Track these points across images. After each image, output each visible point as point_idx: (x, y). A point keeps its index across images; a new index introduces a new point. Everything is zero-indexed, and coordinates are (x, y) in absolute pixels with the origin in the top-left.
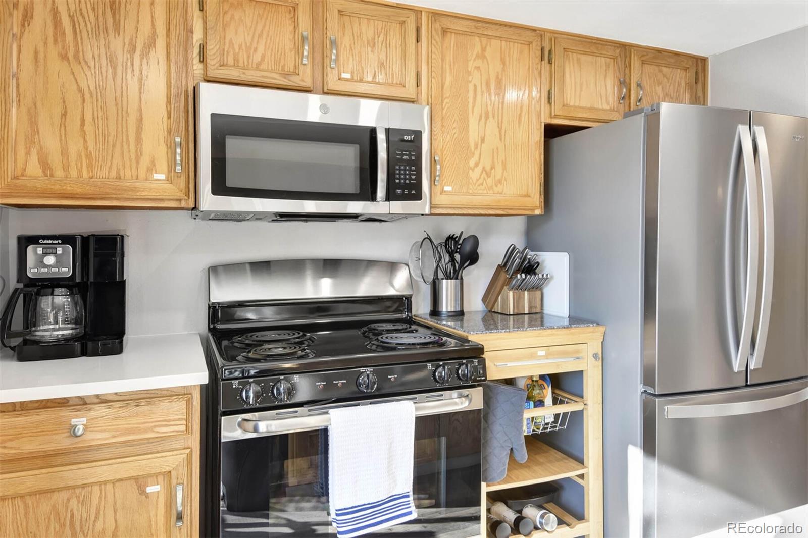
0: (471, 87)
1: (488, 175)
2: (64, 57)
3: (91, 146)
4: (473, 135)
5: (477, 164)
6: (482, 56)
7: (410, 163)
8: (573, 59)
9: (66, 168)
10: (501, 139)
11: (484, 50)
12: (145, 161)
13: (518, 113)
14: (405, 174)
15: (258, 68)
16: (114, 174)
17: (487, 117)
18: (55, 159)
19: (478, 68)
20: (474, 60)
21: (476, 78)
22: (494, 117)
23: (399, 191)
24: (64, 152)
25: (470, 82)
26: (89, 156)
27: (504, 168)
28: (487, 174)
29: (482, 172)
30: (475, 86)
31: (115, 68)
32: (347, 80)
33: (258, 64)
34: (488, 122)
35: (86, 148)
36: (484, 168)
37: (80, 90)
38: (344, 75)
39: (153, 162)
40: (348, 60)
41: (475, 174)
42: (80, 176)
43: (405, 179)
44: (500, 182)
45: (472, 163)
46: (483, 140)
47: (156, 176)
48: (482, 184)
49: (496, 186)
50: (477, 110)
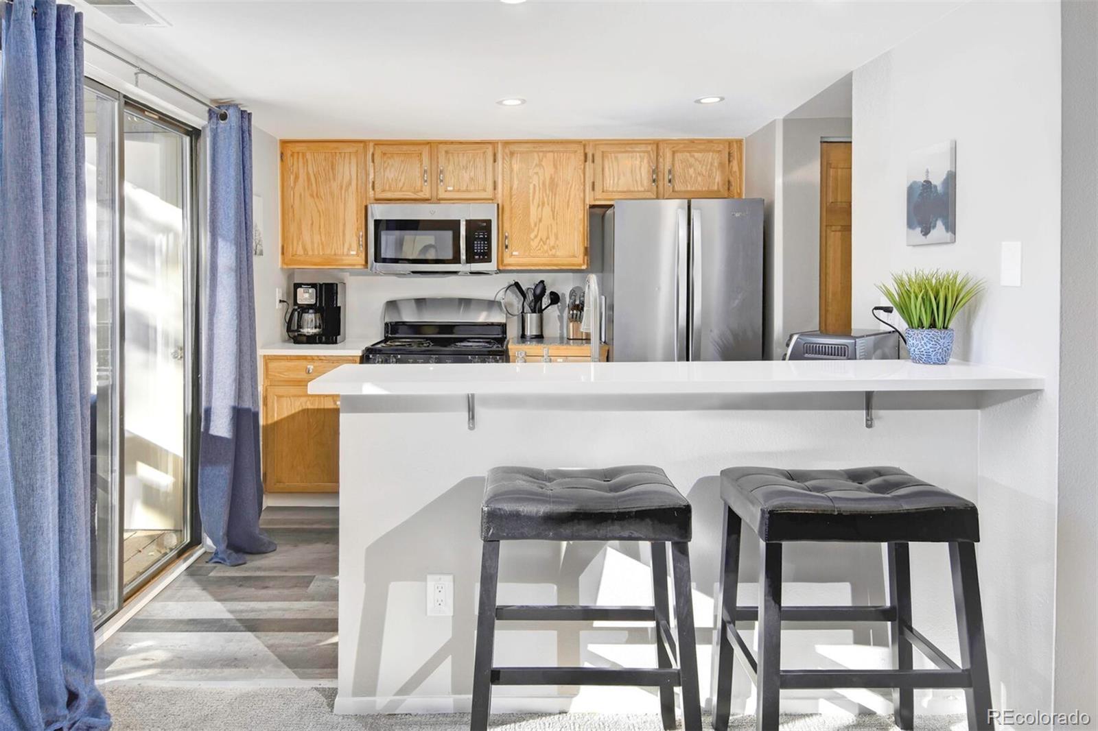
0: (531, 186)
1: (545, 244)
2: (312, 196)
3: (323, 239)
4: (533, 218)
5: (536, 237)
6: (540, 165)
7: (484, 239)
8: (611, 158)
9: (313, 250)
10: (554, 218)
11: (541, 161)
12: (346, 246)
13: (567, 200)
14: (480, 246)
15: (401, 191)
16: (333, 253)
17: (543, 204)
18: (309, 247)
19: (537, 173)
20: (535, 168)
21: (535, 180)
22: (548, 204)
23: (477, 257)
24: (312, 243)
25: (531, 183)
26: (322, 244)
27: (557, 238)
28: (543, 242)
29: (540, 242)
30: (534, 185)
31: (333, 198)
32: (450, 191)
33: (402, 188)
34: (544, 209)
35: (321, 240)
36: (541, 239)
37: (319, 211)
38: (449, 189)
39: (350, 246)
40: (451, 178)
41: (534, 244)
42: (319, 254)
43: (481, 249)
44: (553, 247)
45: (532, 236)
46: (540, 221)
47: (352, 253)
48: (540, 249)
49: (551, 250)
50: (536, 202)
